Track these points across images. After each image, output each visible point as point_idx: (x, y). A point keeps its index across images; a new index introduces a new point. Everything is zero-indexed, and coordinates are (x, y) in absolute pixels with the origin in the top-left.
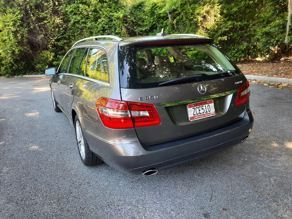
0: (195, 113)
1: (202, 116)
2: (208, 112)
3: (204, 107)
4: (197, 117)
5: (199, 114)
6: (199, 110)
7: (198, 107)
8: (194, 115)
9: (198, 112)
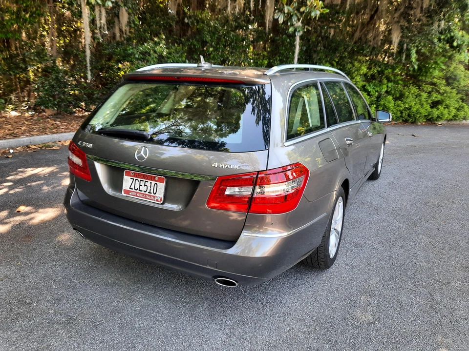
0: (133, 187)
1: (141, 195)
2: (152, 194)
3: (148, 184)
4: (133, 194)
5: (138, 191)
6: (140, 185)
7: (139, 179)
8: (130, 188)
9: (137, 186)
